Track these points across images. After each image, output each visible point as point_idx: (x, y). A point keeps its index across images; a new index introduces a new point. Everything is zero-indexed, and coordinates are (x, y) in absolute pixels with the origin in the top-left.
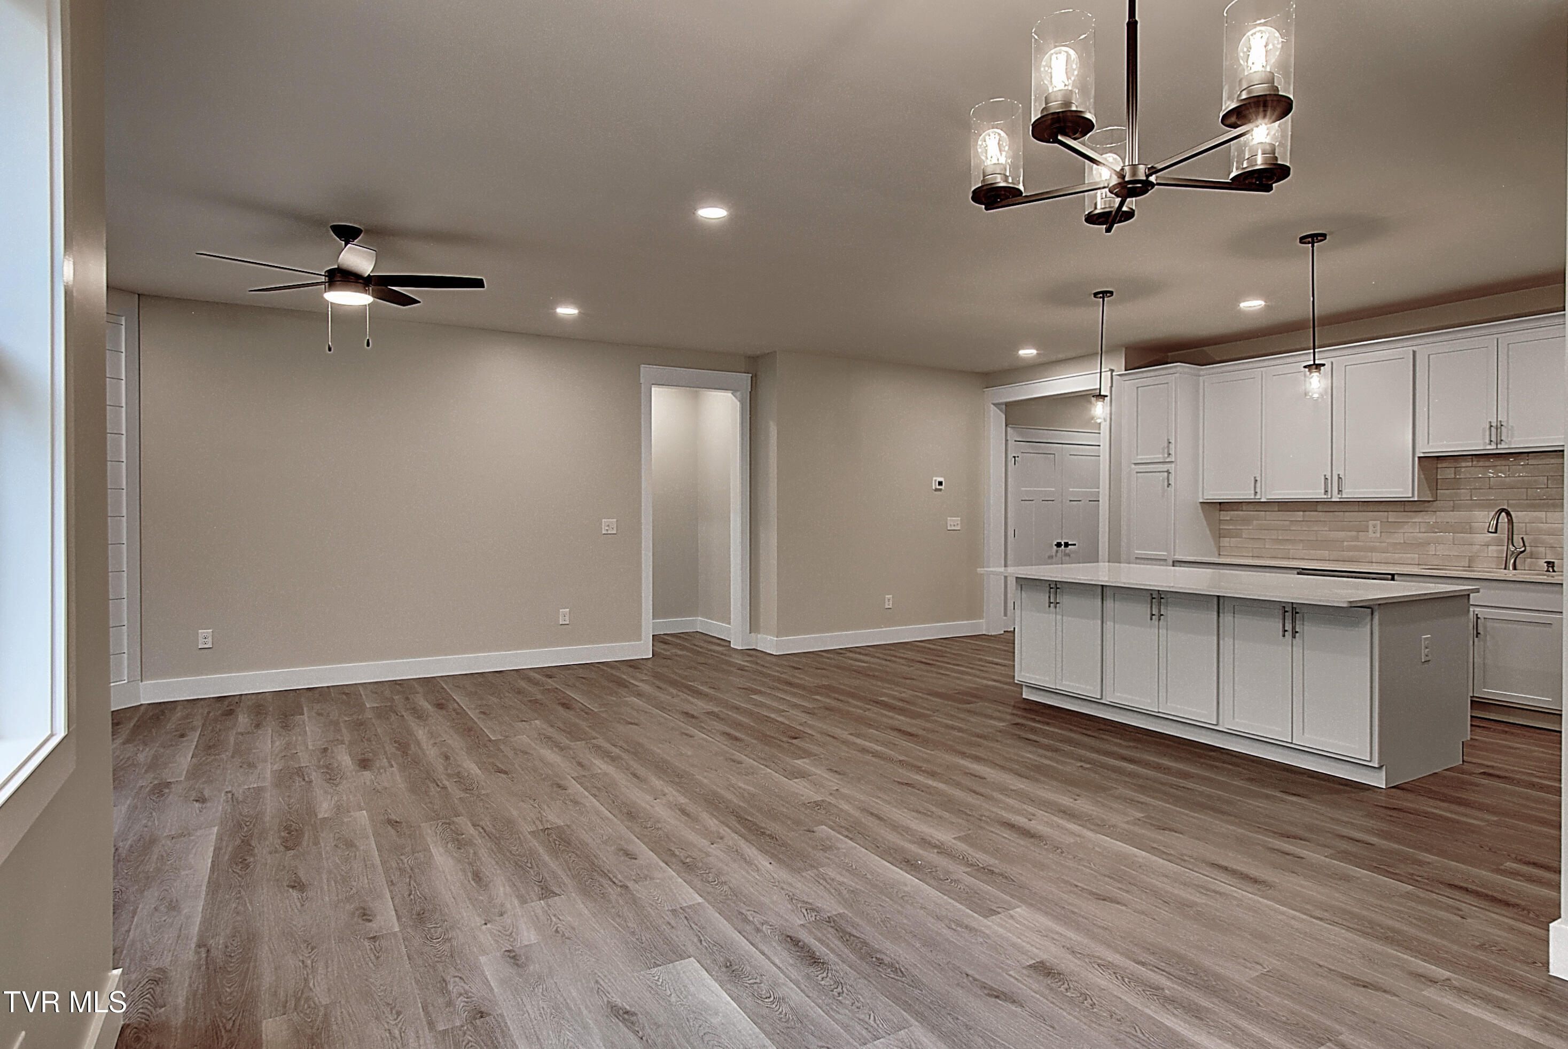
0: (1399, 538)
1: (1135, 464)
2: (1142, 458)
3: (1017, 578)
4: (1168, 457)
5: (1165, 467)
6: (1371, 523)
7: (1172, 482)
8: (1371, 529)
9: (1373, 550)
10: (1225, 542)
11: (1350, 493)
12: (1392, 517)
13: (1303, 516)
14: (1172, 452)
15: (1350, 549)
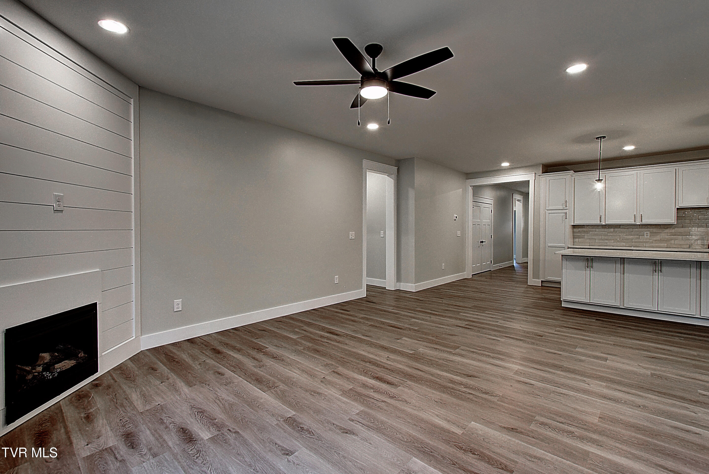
0: (658, 238)
1: (547, 210)
2: (550, 208)
3: (562, 255)
4: (566, 207)
5: (565, 211)
6: (645, 233)
7: (567, 217)
8: (645, 235)
9: (646, 242)
10: (577, 240)
11: (645, 221)
12: (655, 230)
13: (614, 230)
14: (567, 206)
15: (635, 242)
